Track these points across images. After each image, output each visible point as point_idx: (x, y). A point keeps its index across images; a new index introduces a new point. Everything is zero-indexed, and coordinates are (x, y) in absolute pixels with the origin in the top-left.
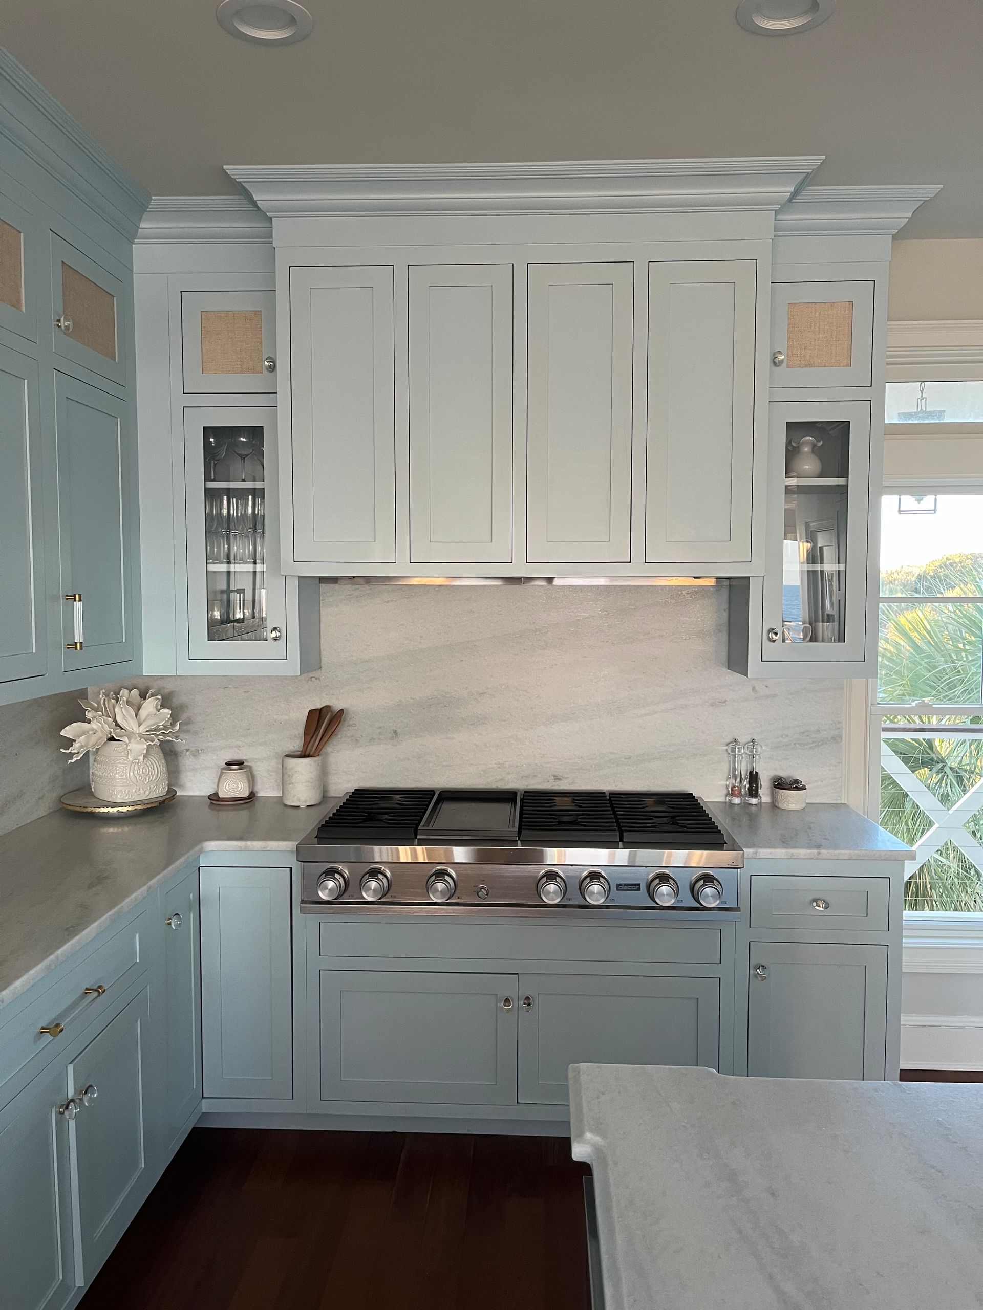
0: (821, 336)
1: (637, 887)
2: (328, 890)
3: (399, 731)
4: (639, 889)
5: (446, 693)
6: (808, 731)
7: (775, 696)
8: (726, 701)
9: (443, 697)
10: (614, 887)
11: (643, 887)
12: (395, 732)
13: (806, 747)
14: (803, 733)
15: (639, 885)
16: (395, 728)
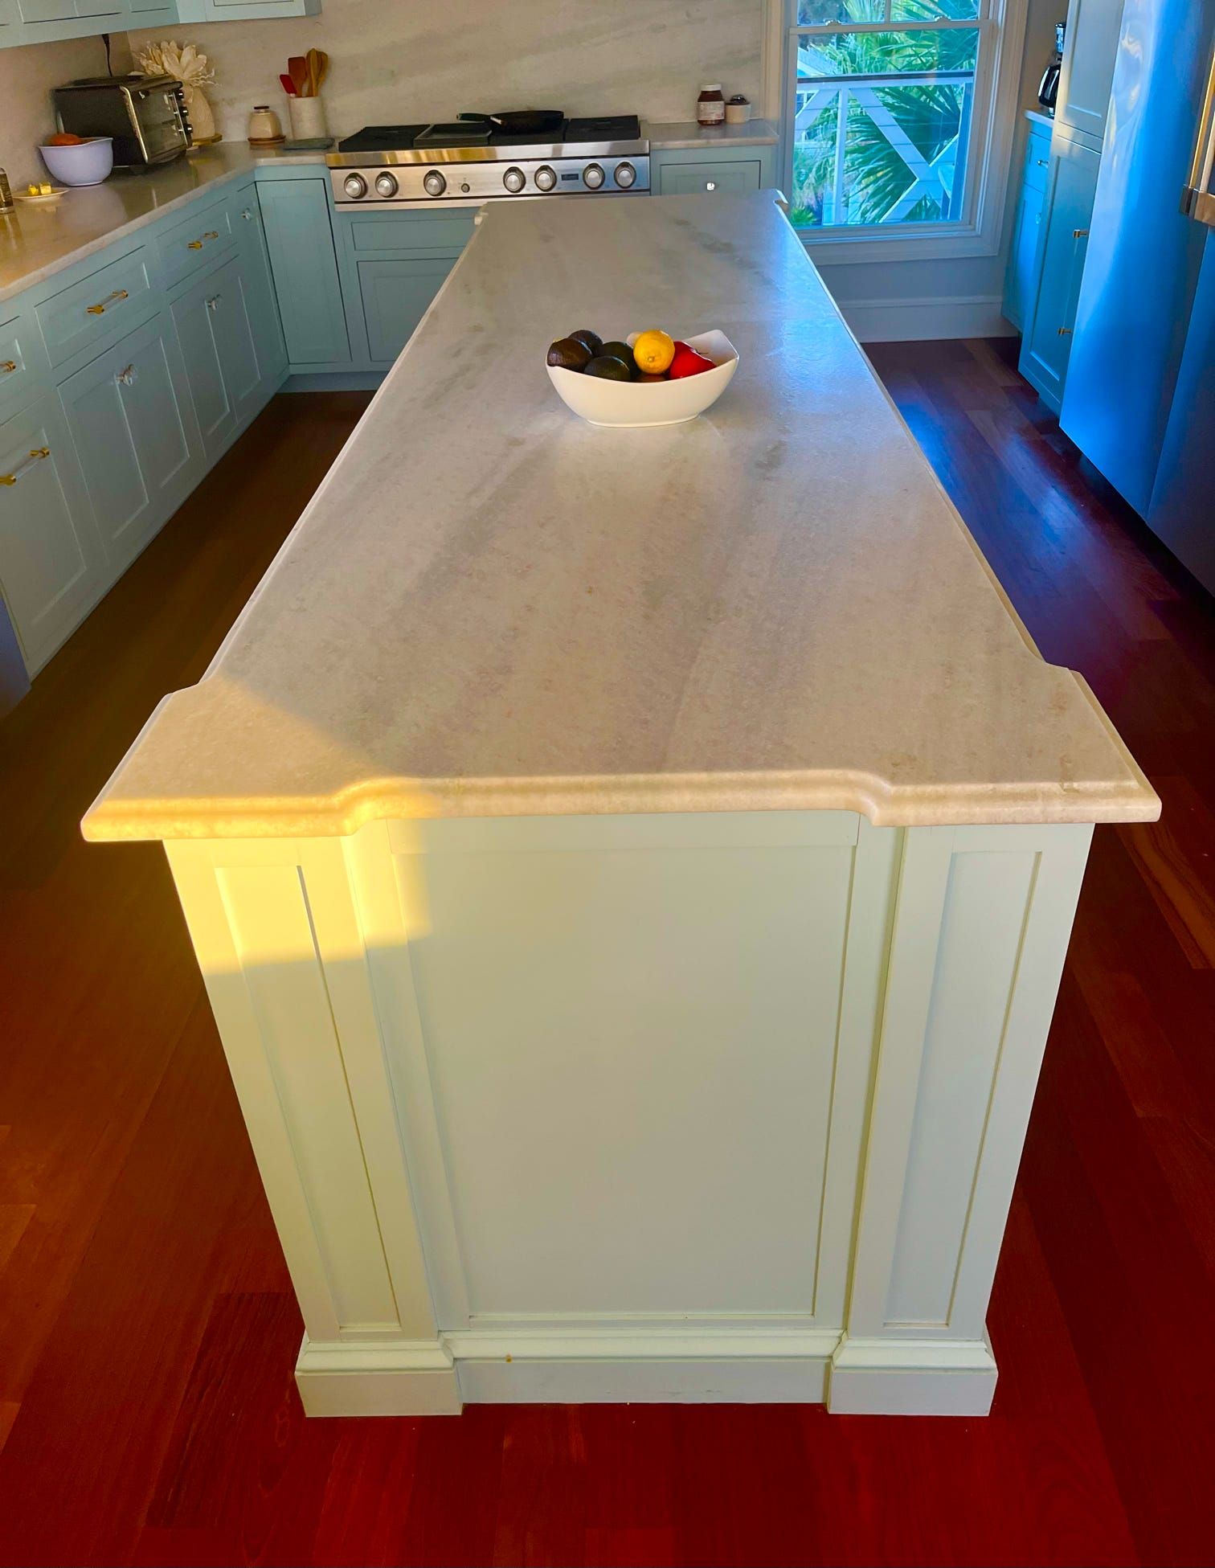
1: (575, 177)
2: (353, 190)
3: (395, 73)
4: (577, 179)
6: (732, 52)
7: (705, 19)
8: (665, 26)
9: (429, 36)
10: (559, 178)
11: (580, 177)
13: (731, 66)
15: (577, 175)
16: (390, 71)
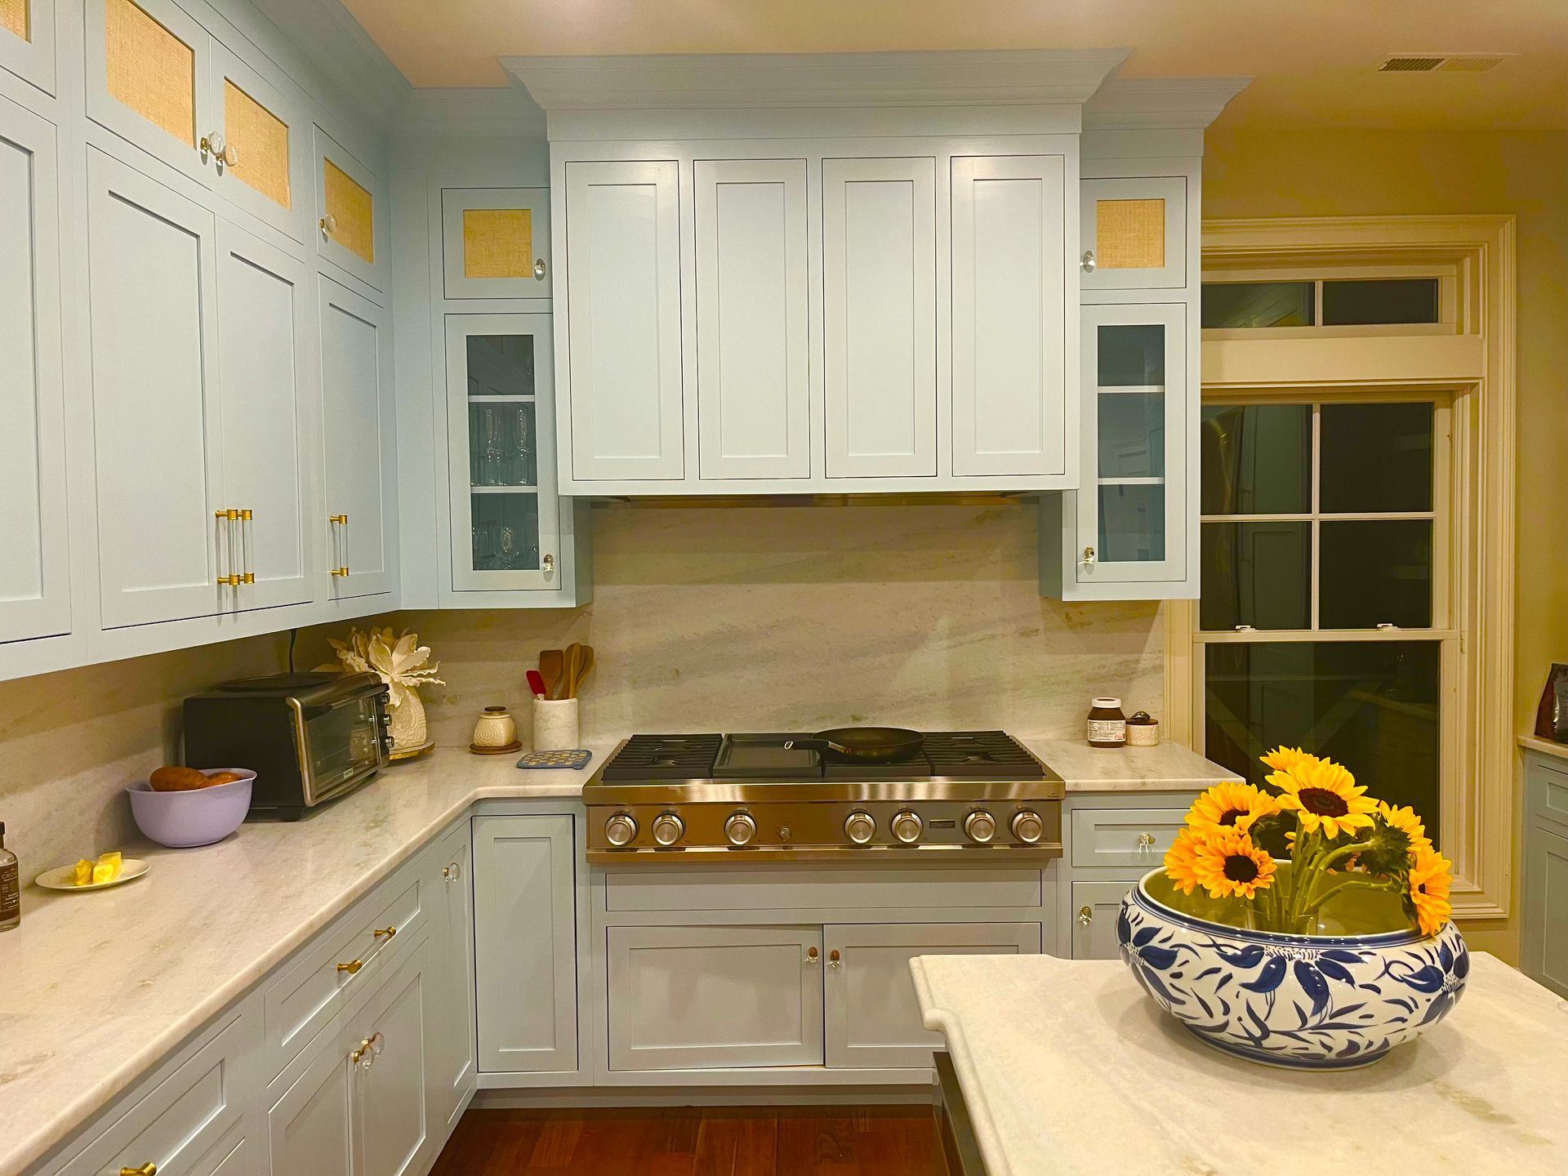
0: (1132, 235)
1: (951, 824)
2: (618, 835)
3: (681, 671)
4: (953, 826)
5: (733, 627)
6: (1126, 661)
7: (1090, 623)
8: (1038, 630)
9: (730, 631)
10: (926, 826)
11: (958, 824)
12: (677, 671)
13: (1124, 679)
14: (1122, 663)
15: (953, 821)
16: (676, 668)
